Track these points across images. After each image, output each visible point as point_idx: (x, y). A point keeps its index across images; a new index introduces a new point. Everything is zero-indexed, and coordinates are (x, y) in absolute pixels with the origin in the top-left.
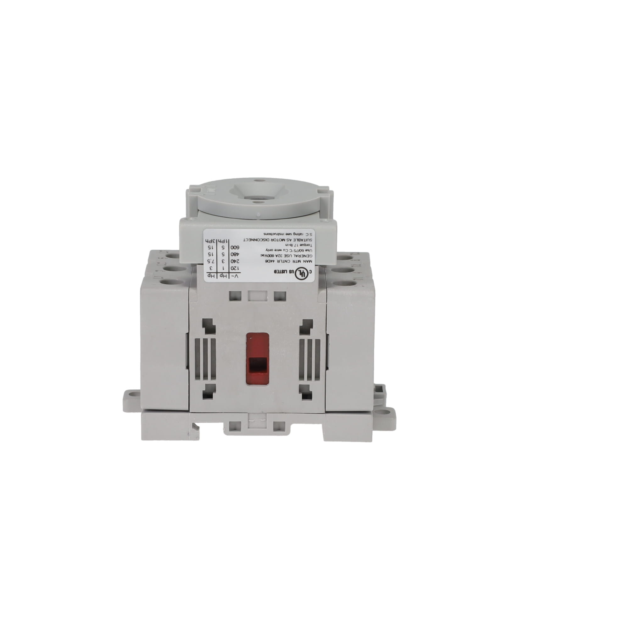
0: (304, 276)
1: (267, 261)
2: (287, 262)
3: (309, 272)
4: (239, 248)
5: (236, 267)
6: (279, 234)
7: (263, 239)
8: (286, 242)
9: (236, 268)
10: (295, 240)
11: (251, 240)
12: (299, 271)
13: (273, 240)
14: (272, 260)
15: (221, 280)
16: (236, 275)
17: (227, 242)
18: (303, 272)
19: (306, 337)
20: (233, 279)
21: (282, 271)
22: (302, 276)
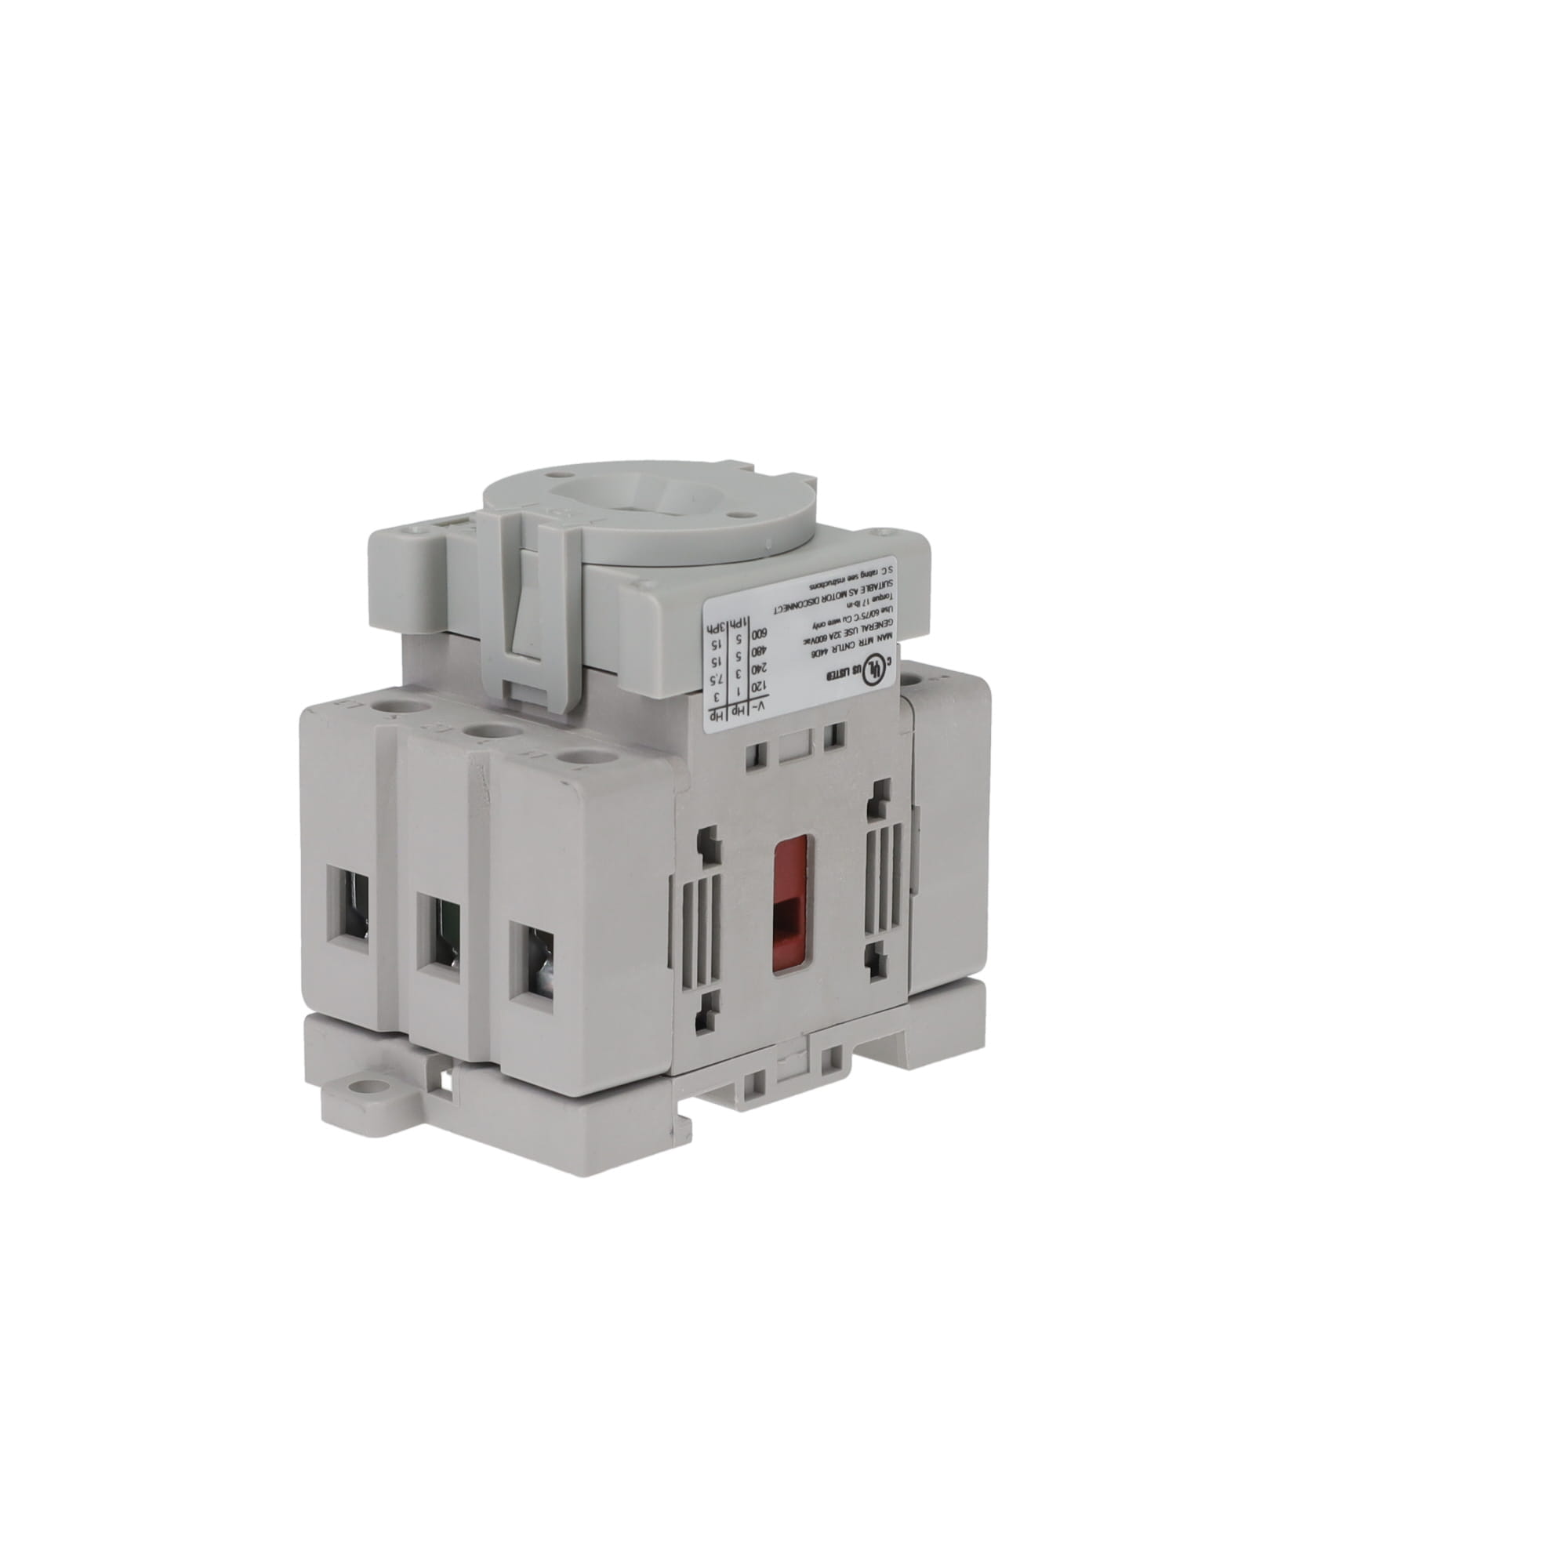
0: (879, 675)
1: (814, 655)
2: (849, 647)
3: (887, 662)
4: (766, 633)
5: (760, 683)
6: (835, 582)
7: (808, 602)
8: (849, 599)
9: (761, 686)
10: (864, 590)
11: (788, 607)
12: (870, 663)
13: (825, 599)
14: (823, 649)
15: (736, 721)
16: (761, 703)
17: (745, 624)
18: (878, 666)
19: (877, 826)
20: (756, 715)
21: (842, 670)
22: (875, 677)
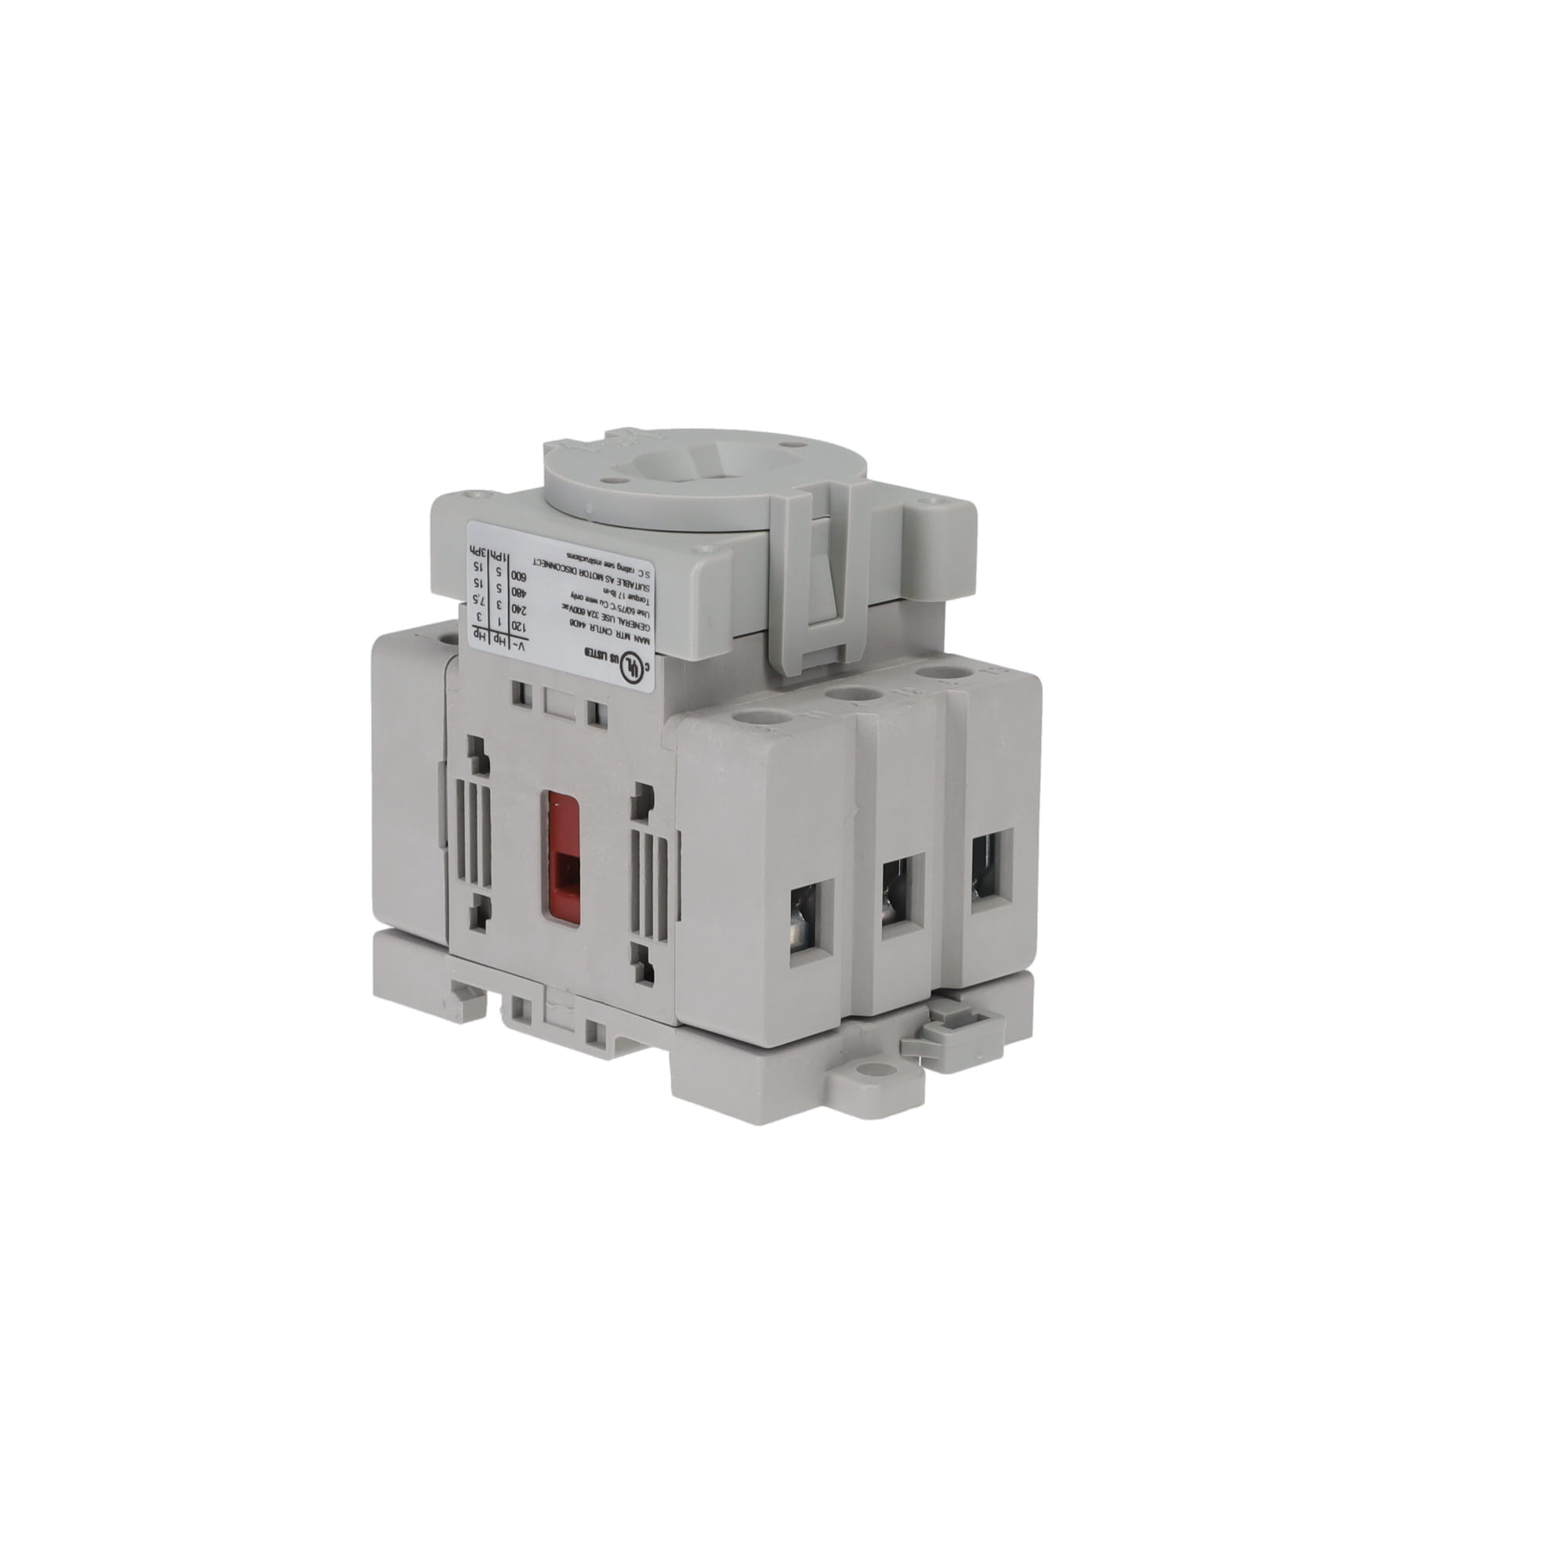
0: (637, 676)
1: (572, 623)
2: (606, 633)
3: (645, 667)
4: (525, 578)
5: (520, 624)
6: (592, 561)
7: (565, 568)
8: (604, 584)
9: (522, 627)
10: (620, 582)
11: (547, 564)
12: (627, 659)
13: (583, 573)
14: (582, 621)
15: (496, 648)
16: (521, 644)
17: (505, 560)
18: (635, 665)
19: (642, 828)
20: (514, 653)
21: (599, 652)
22: (633, 675)
